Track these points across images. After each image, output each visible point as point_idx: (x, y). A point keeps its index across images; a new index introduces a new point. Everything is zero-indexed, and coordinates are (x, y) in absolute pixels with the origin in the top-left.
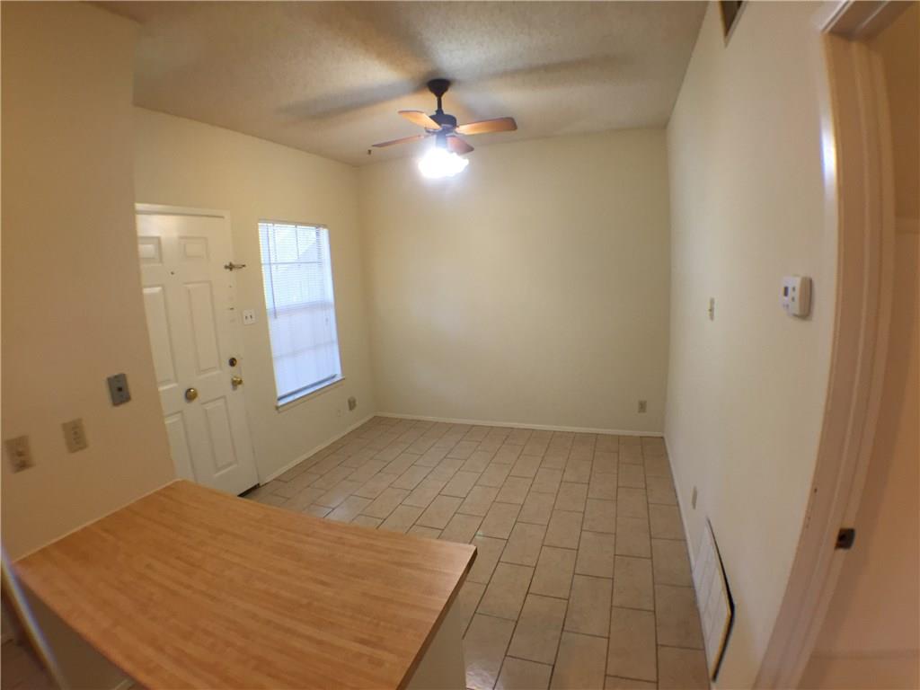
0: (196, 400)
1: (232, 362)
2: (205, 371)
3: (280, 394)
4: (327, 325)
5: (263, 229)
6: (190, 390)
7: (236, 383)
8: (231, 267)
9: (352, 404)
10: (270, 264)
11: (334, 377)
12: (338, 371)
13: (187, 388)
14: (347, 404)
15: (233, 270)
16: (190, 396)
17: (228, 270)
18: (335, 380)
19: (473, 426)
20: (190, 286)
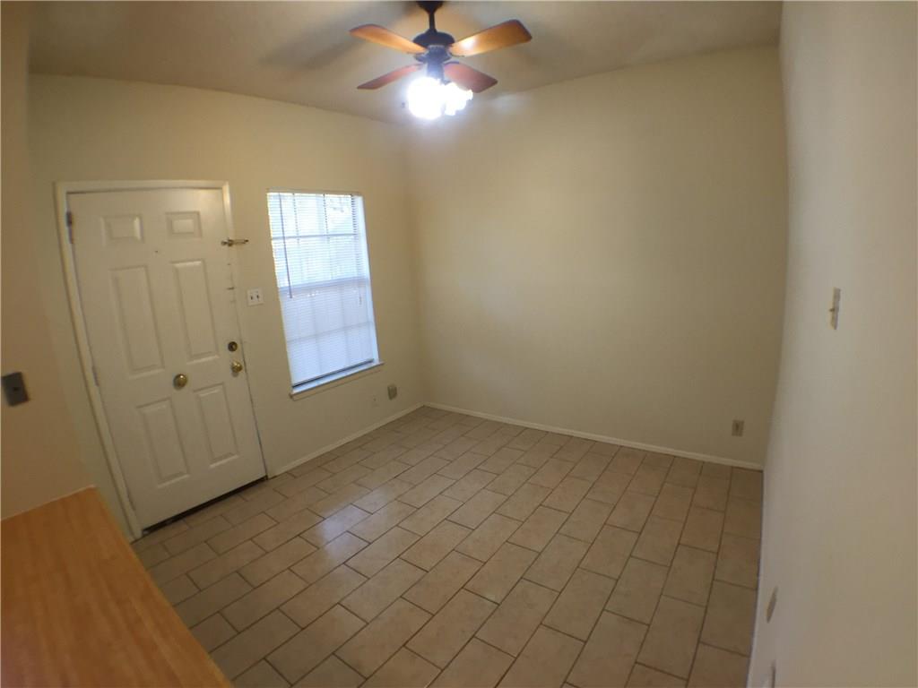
0: (186, 387)
1: (232, 346)
2: (198, 356)
3: (296, 380)
4: (362, 304)
5: (272, 199)
6: (180, 375)
7: (236, 370)
8: (230, 243)
9: (392, 393)
10: (284, 238)
11: (371, 362)
12: (375, 356)
13: (175, 374)
14: (387, 392)
15: (234, 246)
16: (179, 382)
17: (226, 246)
18: (373, 364)
19: (527, 428)
20: (178, 265)
